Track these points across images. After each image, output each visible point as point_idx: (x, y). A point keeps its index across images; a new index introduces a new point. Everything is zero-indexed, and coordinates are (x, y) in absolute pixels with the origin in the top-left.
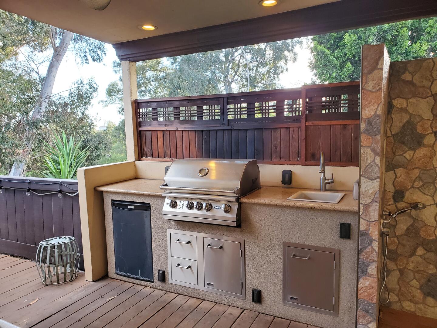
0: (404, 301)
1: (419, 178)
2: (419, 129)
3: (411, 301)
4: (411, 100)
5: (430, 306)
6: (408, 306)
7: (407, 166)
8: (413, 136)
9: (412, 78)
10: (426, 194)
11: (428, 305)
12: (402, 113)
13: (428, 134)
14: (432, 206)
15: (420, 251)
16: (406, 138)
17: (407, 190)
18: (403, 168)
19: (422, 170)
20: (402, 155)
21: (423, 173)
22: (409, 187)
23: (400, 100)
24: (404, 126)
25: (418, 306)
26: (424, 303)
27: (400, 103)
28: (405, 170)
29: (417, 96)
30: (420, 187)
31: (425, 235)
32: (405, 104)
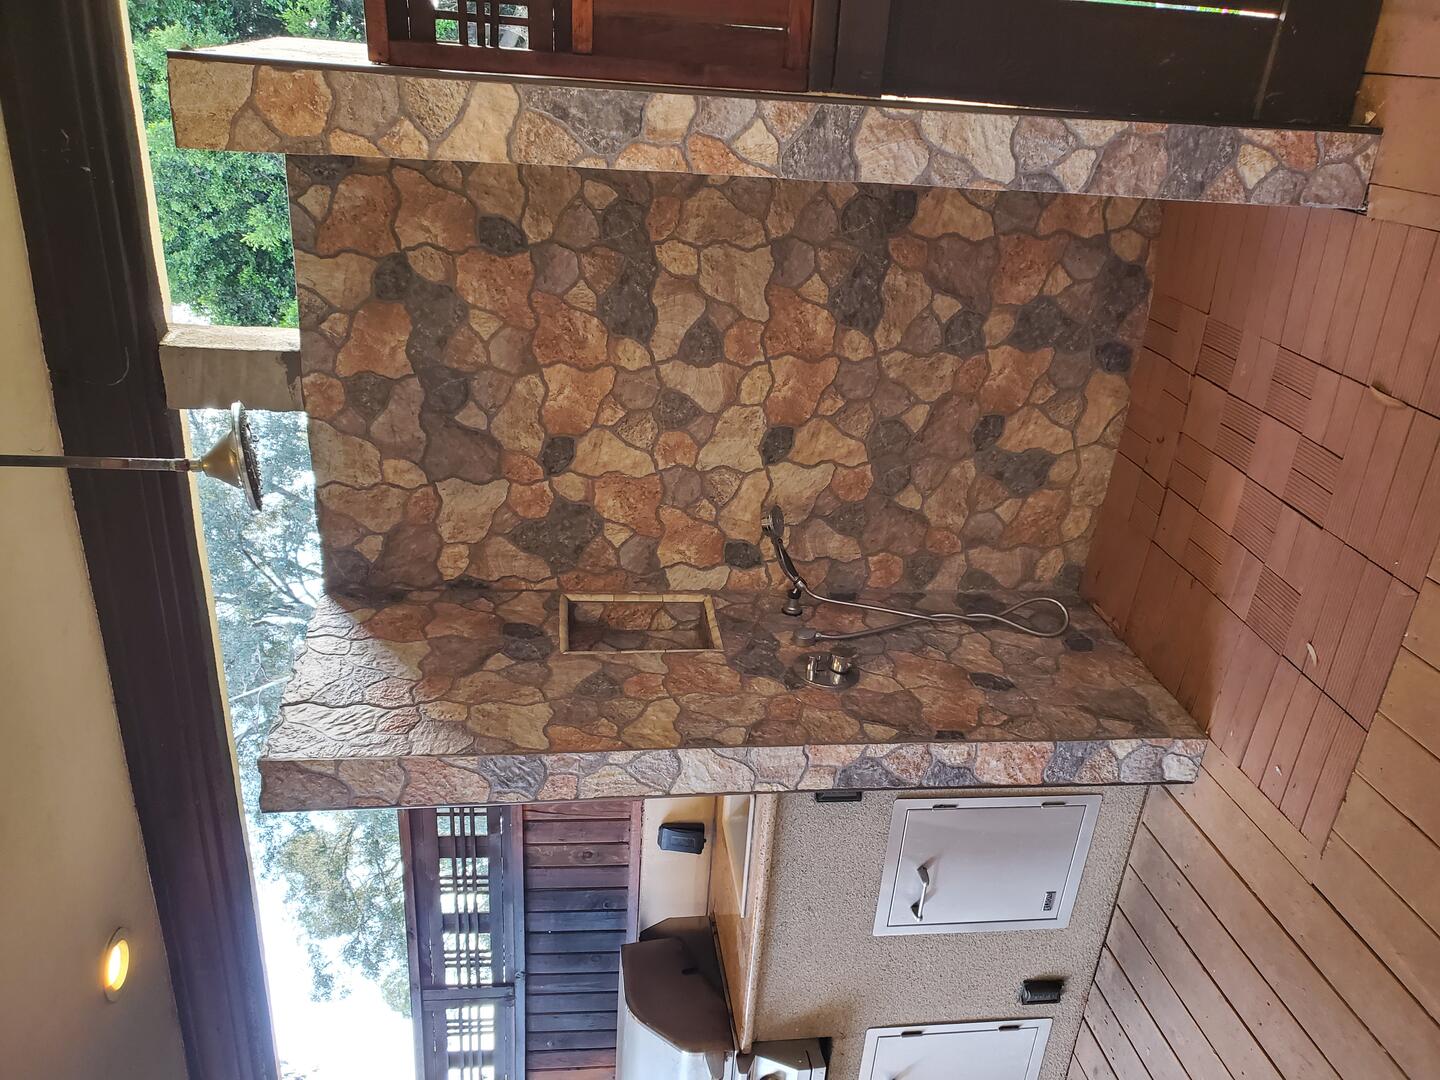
0: (1060, 533)
1: (688, 508)
2: (537, 512)
3: (1062, 517)
4: (445, 535)
5: (1077, 473)
6: (1076, 524)
7: (649, 537)
8: (559, 527)
9: (375, 533)
10: (737, 491)
11: (1074, 476)
12: (487, 556)
13: (553, 490)
14: (772, 475)
15: (911, 500)
16: (567, 541)
17: (723, 535)
18: (656, 548)
19: (662, 501)
20: (617, 551)
21: (674, 499)
22: (716, 531)
23: (444, 560)
24: (526, 549)
25: (1075, 499)
26: (1067, 487)
27: (456, 562)
28: (662, 542)
29: (434, 520)
30: (716, 506)
31: (861, 490)
32: (457, 549)
